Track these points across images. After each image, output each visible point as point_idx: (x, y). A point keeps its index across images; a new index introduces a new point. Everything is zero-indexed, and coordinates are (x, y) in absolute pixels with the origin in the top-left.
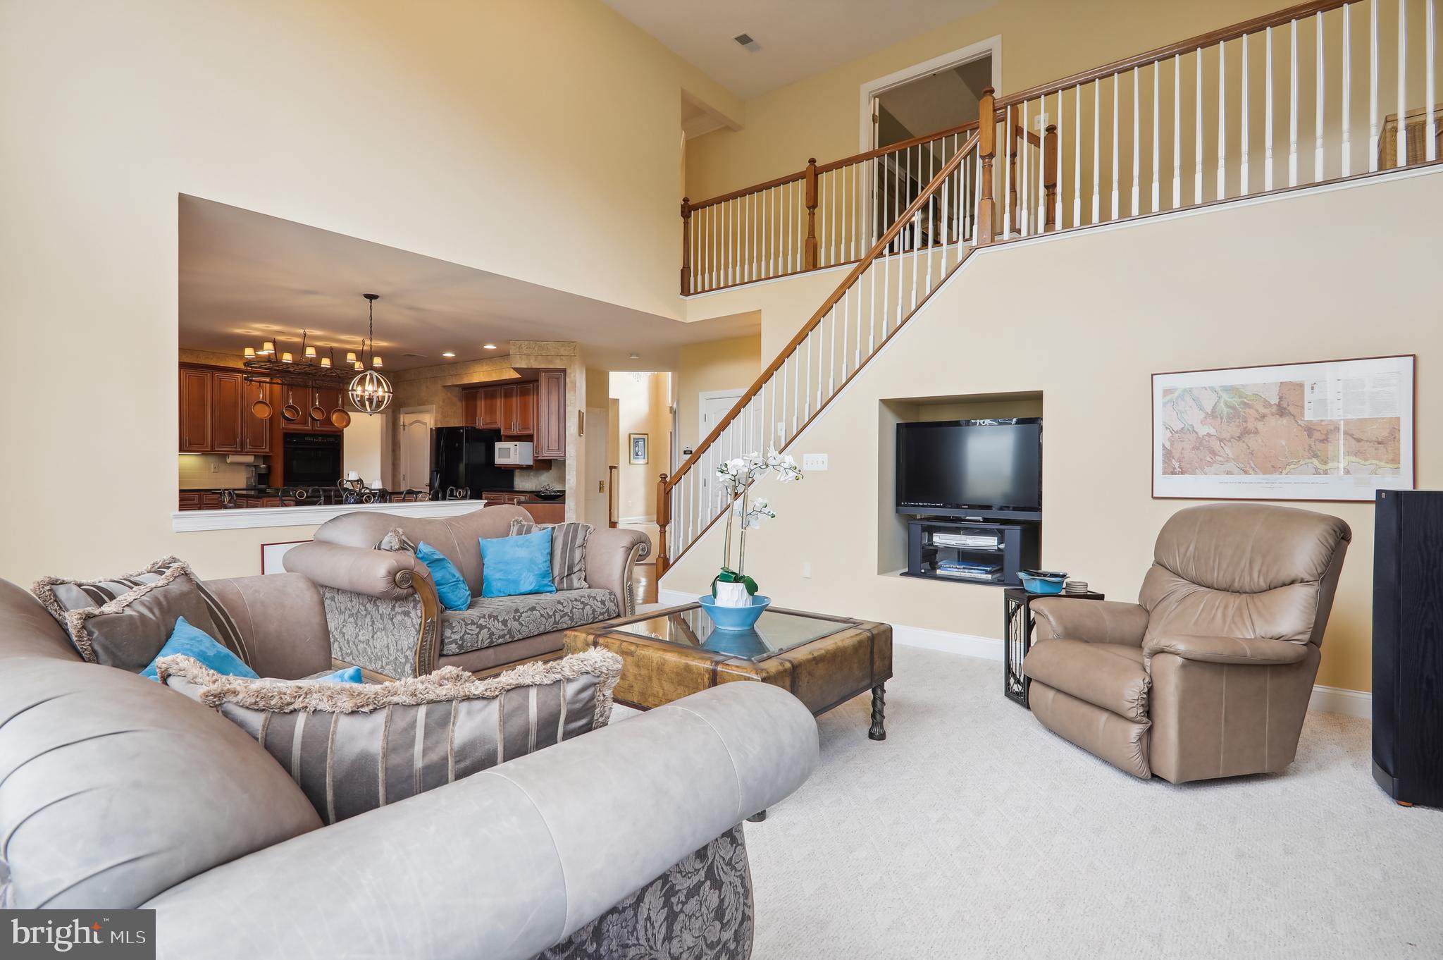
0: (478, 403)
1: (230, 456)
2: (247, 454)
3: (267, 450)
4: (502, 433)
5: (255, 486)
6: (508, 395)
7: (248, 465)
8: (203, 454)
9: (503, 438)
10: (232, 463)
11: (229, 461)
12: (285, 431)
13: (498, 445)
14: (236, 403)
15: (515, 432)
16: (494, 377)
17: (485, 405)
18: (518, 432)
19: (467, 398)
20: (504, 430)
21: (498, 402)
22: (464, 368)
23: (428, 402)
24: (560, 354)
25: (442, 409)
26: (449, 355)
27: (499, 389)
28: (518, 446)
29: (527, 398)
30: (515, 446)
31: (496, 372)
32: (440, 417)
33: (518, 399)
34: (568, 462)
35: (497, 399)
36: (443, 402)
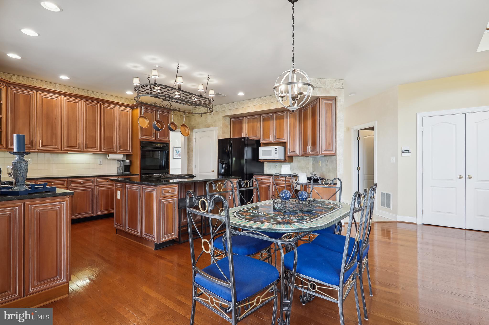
0: (243, 125)
1: (110, 155)
2: (120, 153)
3: (130, 151)
4: (261, 141)
5: (123, 173)
6: (266, 120)
7: (118, 160)
8: (94, 154)
9: (261, 145)
10: (111, 159)
11: (109, 158)
12: (141, 140)
13: (261, 149)
14: (113, 123)
15: (272, 141)
16: (264, 108)
17: (248, 126)
18: (274, 141)
19: (234, 123)
20: (263, 140)
21: (259, 124)
22: (239, 105)
23: (213, 125)
24: (334, 87)
25: (222, 129)
26: (241, 94)
27: (259, 116)
28: (278, 148)
29: (282, 120)
30: (275, 148)
31: (266, 105)
32: (221, 133)
33: (274, 121)
34: (338, 158)
35: (257, 122)
36: (223, 125)
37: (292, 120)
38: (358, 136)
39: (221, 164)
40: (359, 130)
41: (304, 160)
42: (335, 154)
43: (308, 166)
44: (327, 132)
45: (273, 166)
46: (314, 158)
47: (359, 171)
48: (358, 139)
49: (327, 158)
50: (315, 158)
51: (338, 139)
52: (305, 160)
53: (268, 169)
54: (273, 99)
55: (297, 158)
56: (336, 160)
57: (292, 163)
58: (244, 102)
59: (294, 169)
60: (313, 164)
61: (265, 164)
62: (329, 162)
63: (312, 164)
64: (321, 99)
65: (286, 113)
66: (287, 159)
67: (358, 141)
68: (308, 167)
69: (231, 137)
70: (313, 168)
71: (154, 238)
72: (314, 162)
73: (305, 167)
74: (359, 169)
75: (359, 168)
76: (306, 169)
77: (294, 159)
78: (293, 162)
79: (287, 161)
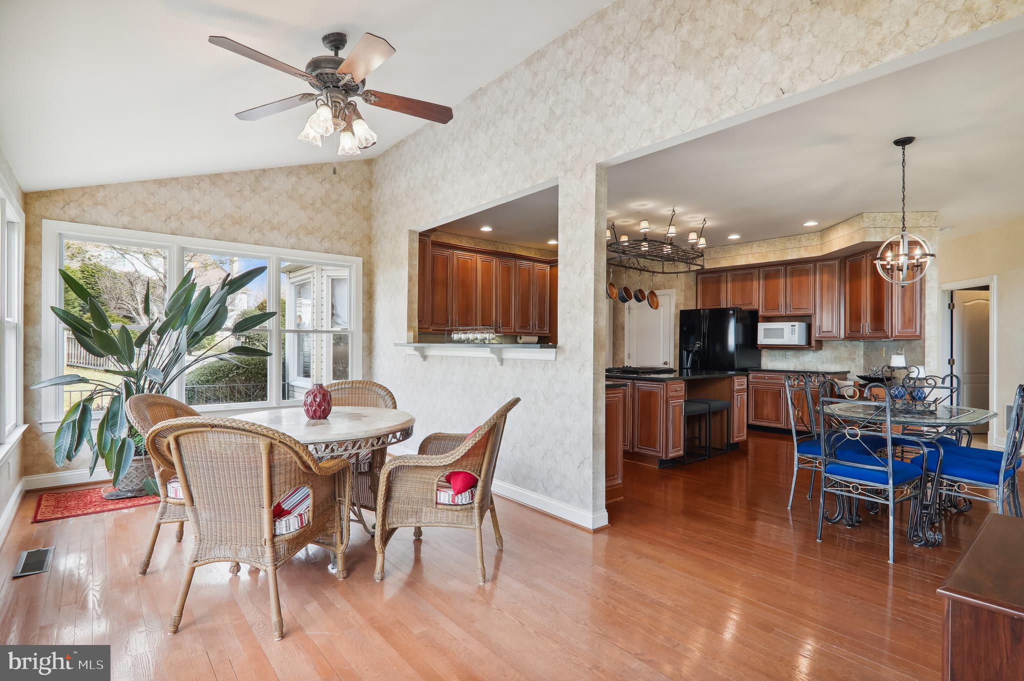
0: (723, 286)
1: (522, 337)
2: (535, 334)
4: (760, 313)
6: (770, 277)
9: (760, 319)
13: (762, 327)
14: (529, 288)
15: (783, 313)
16: (773, 258)
17: (733, 287)
18: (788, 313)
19: (704, 282)
20: (764, 310)
21: (755, 284)
22: (721, 253)
23: (665, 286)
24: (919, 226)
25: (685, 292)
26: (734, 237)
27: (756, 271)
28: (797, 326)
29: (804, 278)
30: (792, 326)
31: (775, 253)
32: (682, 299)
33: (788, 279)
34: (927, 343)
35: (752, 280)
36: (685, 286)
37: (826, 277)
38: (952, 301)
39: (686, 352)
40: (952, 291)
41: (846, 346)
42: (920, 336)
43: (854, 357)
44: (906, 300)
45: (779, 356)
46: (867, 343)
47: (952, 366)
48: (951, 306)
49: (901, 343)
50: (870, 343)
51: (927, 311)
52: (848, 345)
53: (769, 362)
54: (791, 243)
55: (830, 342)
56: (923, 348)
57: (820, 352)
58: (730, 247)
59: (825, 361)
60: (864, 354)
61: (765, 353)
62: (905, 350)
63: (862, 352)
64: (894, 246)
65: (812, 265)
66: (813, 343)
67: (950, 310)
68: (855, 359)
69: (696, 307)
70: (864, 359)
71: (658, 452)
72: (868, 349)
73: (848, 358)
74: (954, 363)
75: (954, 360)
76: (850, 362)
77: (824, 344)
78: (822, 349)
79: (814, 349)
